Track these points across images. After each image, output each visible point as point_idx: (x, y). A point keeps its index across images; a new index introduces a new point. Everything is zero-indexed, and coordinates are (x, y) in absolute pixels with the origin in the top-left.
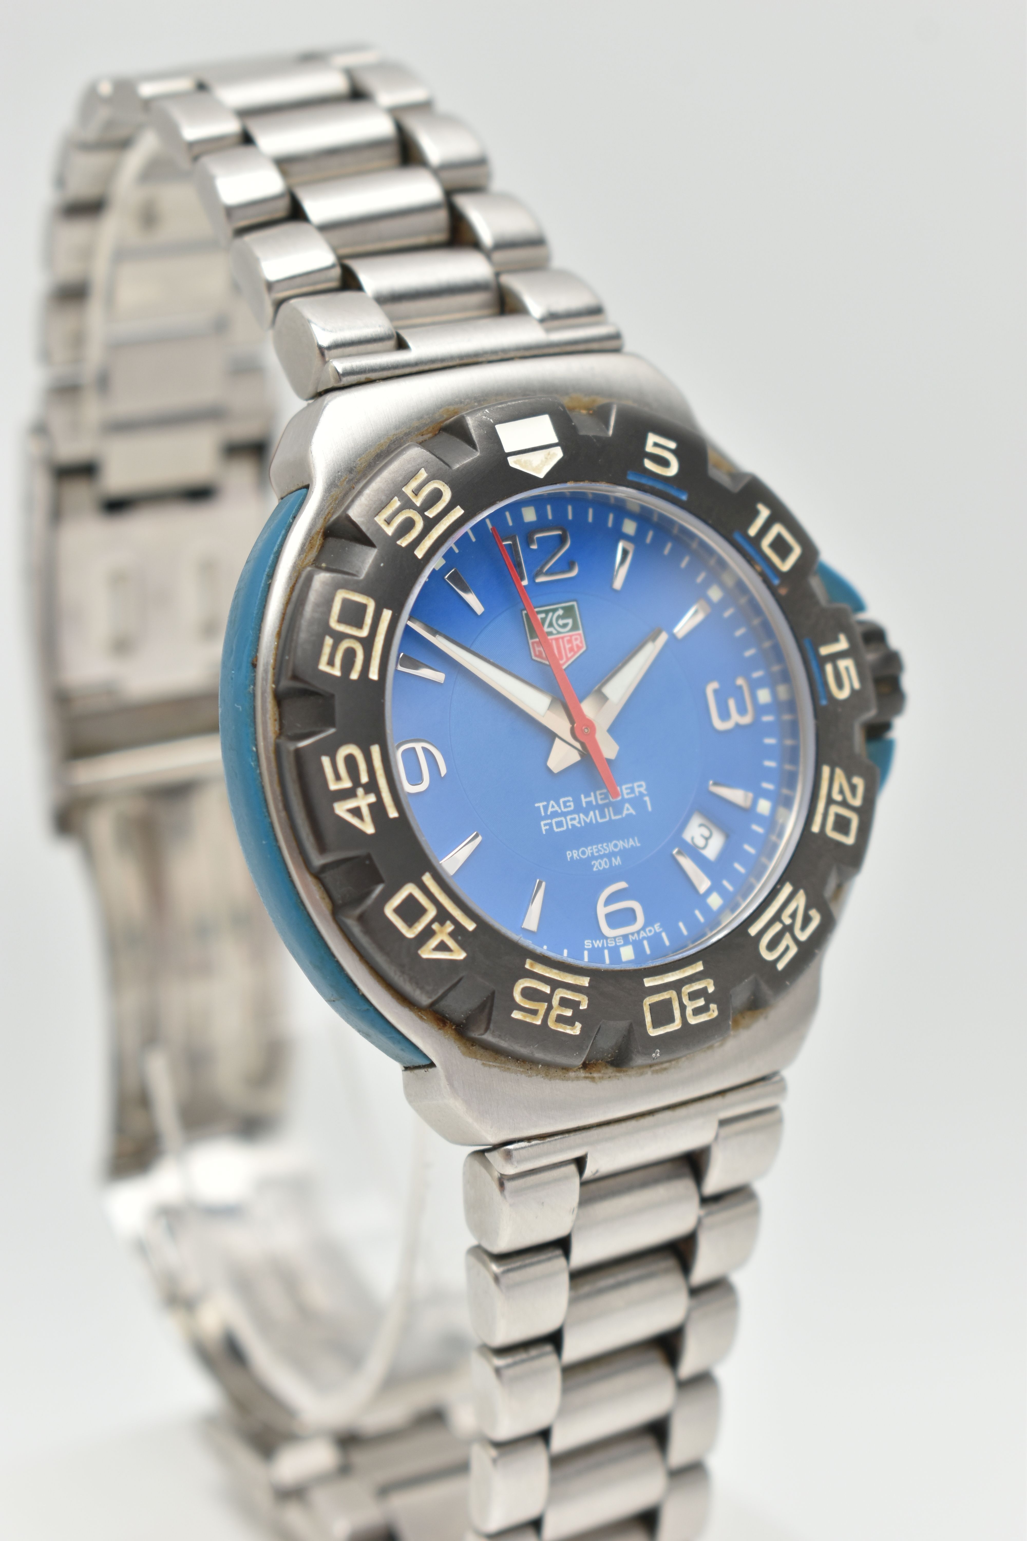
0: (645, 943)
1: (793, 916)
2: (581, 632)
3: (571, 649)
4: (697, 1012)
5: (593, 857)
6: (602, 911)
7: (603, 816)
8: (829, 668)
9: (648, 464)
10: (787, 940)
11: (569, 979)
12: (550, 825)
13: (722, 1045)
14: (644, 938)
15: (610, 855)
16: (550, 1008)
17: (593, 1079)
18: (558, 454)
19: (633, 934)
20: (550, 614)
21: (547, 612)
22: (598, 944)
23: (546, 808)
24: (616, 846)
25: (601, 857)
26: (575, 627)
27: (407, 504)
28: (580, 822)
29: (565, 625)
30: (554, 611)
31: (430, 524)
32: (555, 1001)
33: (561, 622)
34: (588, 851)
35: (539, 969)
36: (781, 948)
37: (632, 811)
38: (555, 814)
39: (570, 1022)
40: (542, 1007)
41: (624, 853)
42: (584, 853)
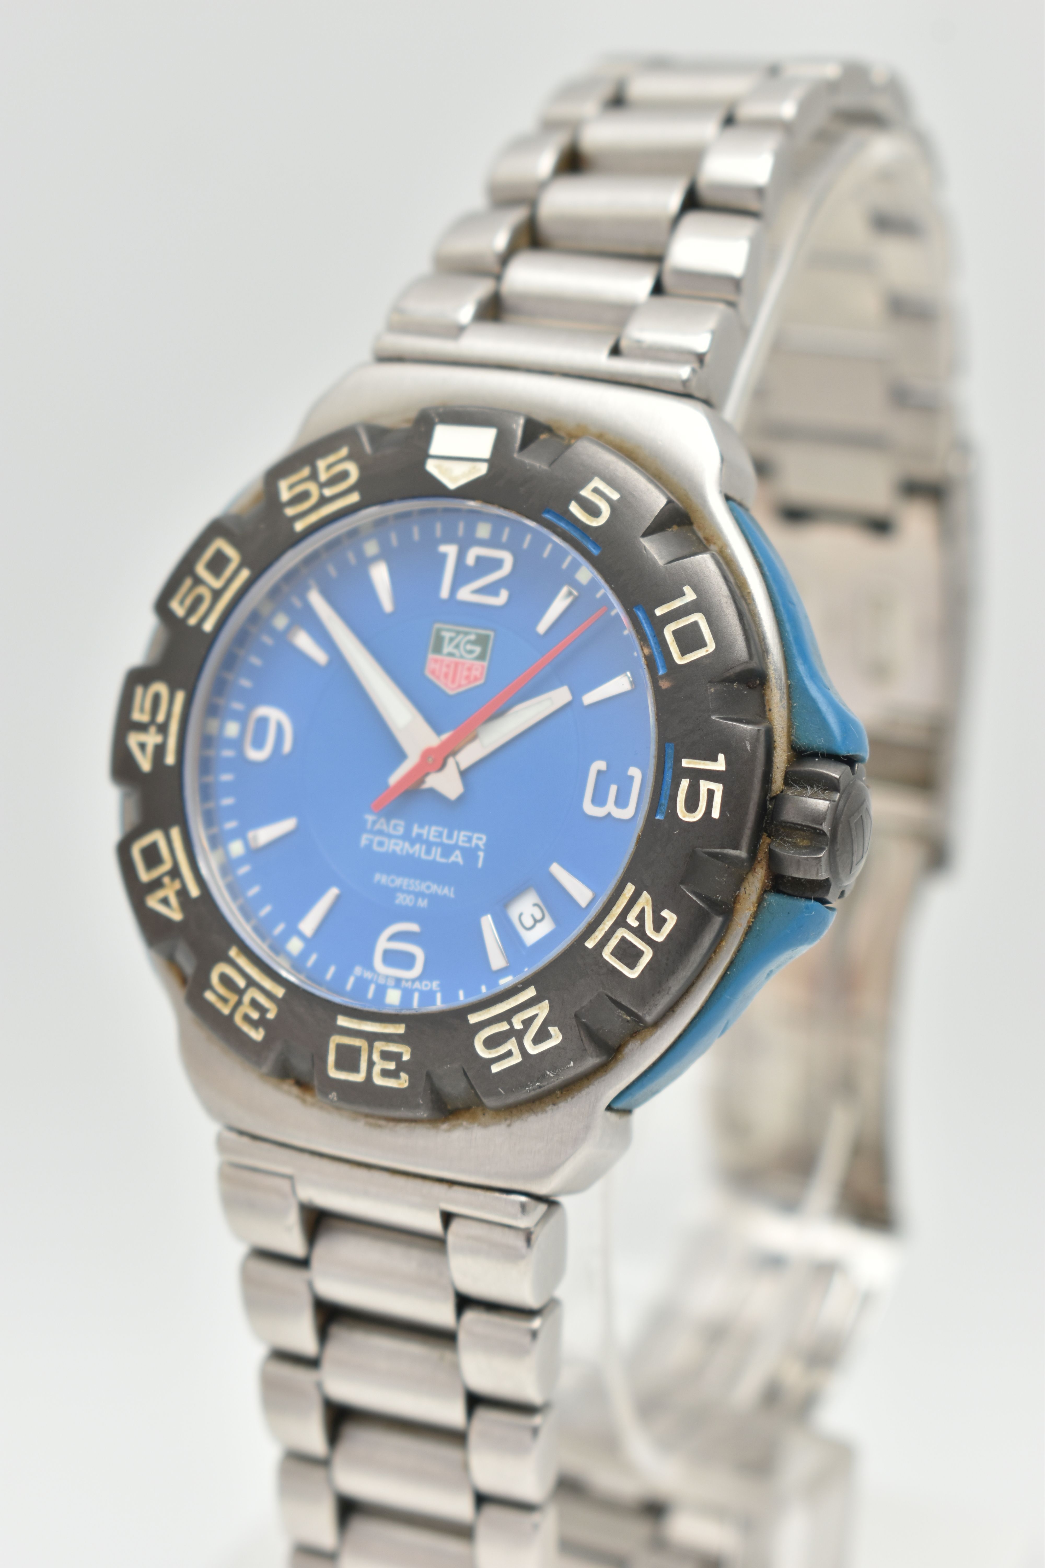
0: (416, 996)
1: (528, 1023)
2: (485, 664)
3: (467, 678)
4: (385, 1073)
5: (400, 889)
6: (383, 944)
7: (428, 852)
8: (685, 783)
9: (574, 508)
10: (511, 1045)
11: (268, 984)
12: (371, 841)
13: (449, 1130)
14: (417, 990)
15: (418, 895)
16: (239, 1003)
17: (304, 1101)
18: (482, 469)
19: (407, 980)
20: (460, 637)
21: (458, 633)
22: (368, 975)
23: (374, 823)
24: (428, 887)
25: (409, 892)
26: (482, 657)
27: (314, 476)
28: (402, 850)
29: (471, 652)
30: (466, 634)
31: (324, 501)
32: (246, 999)
33: (469, 647)
34: (399, 881)
35: (242, 962)
36: (502, 1050)
37: (460, 860)
38: (380, 833)
39: (255, 1024)
40: (233, 998)
41: (433, 898)
42: (393, 881)
